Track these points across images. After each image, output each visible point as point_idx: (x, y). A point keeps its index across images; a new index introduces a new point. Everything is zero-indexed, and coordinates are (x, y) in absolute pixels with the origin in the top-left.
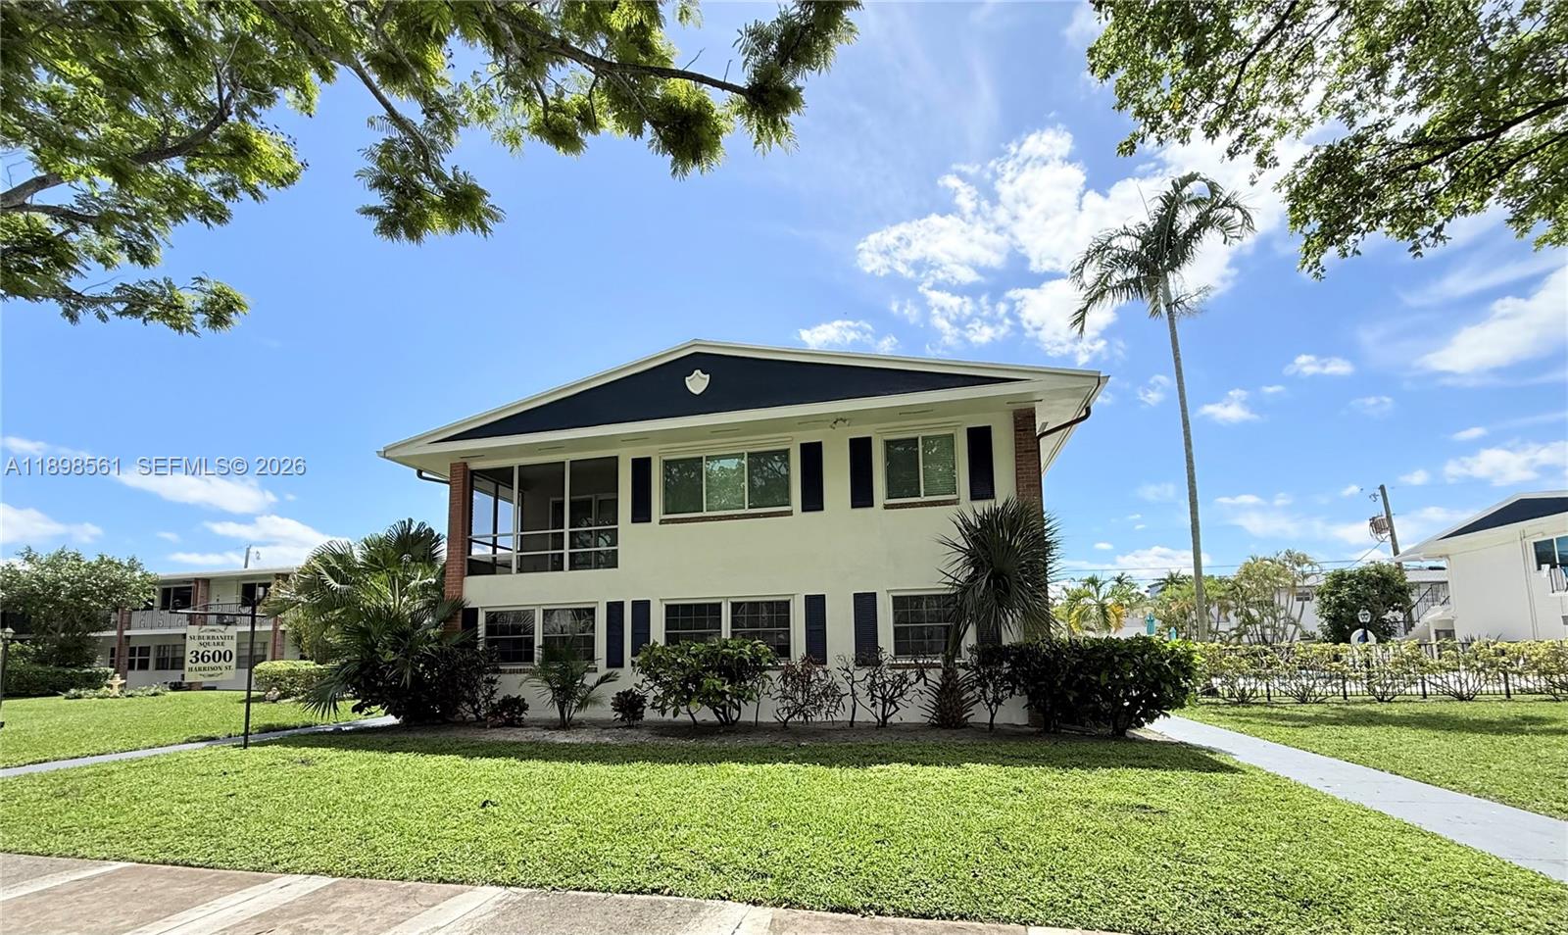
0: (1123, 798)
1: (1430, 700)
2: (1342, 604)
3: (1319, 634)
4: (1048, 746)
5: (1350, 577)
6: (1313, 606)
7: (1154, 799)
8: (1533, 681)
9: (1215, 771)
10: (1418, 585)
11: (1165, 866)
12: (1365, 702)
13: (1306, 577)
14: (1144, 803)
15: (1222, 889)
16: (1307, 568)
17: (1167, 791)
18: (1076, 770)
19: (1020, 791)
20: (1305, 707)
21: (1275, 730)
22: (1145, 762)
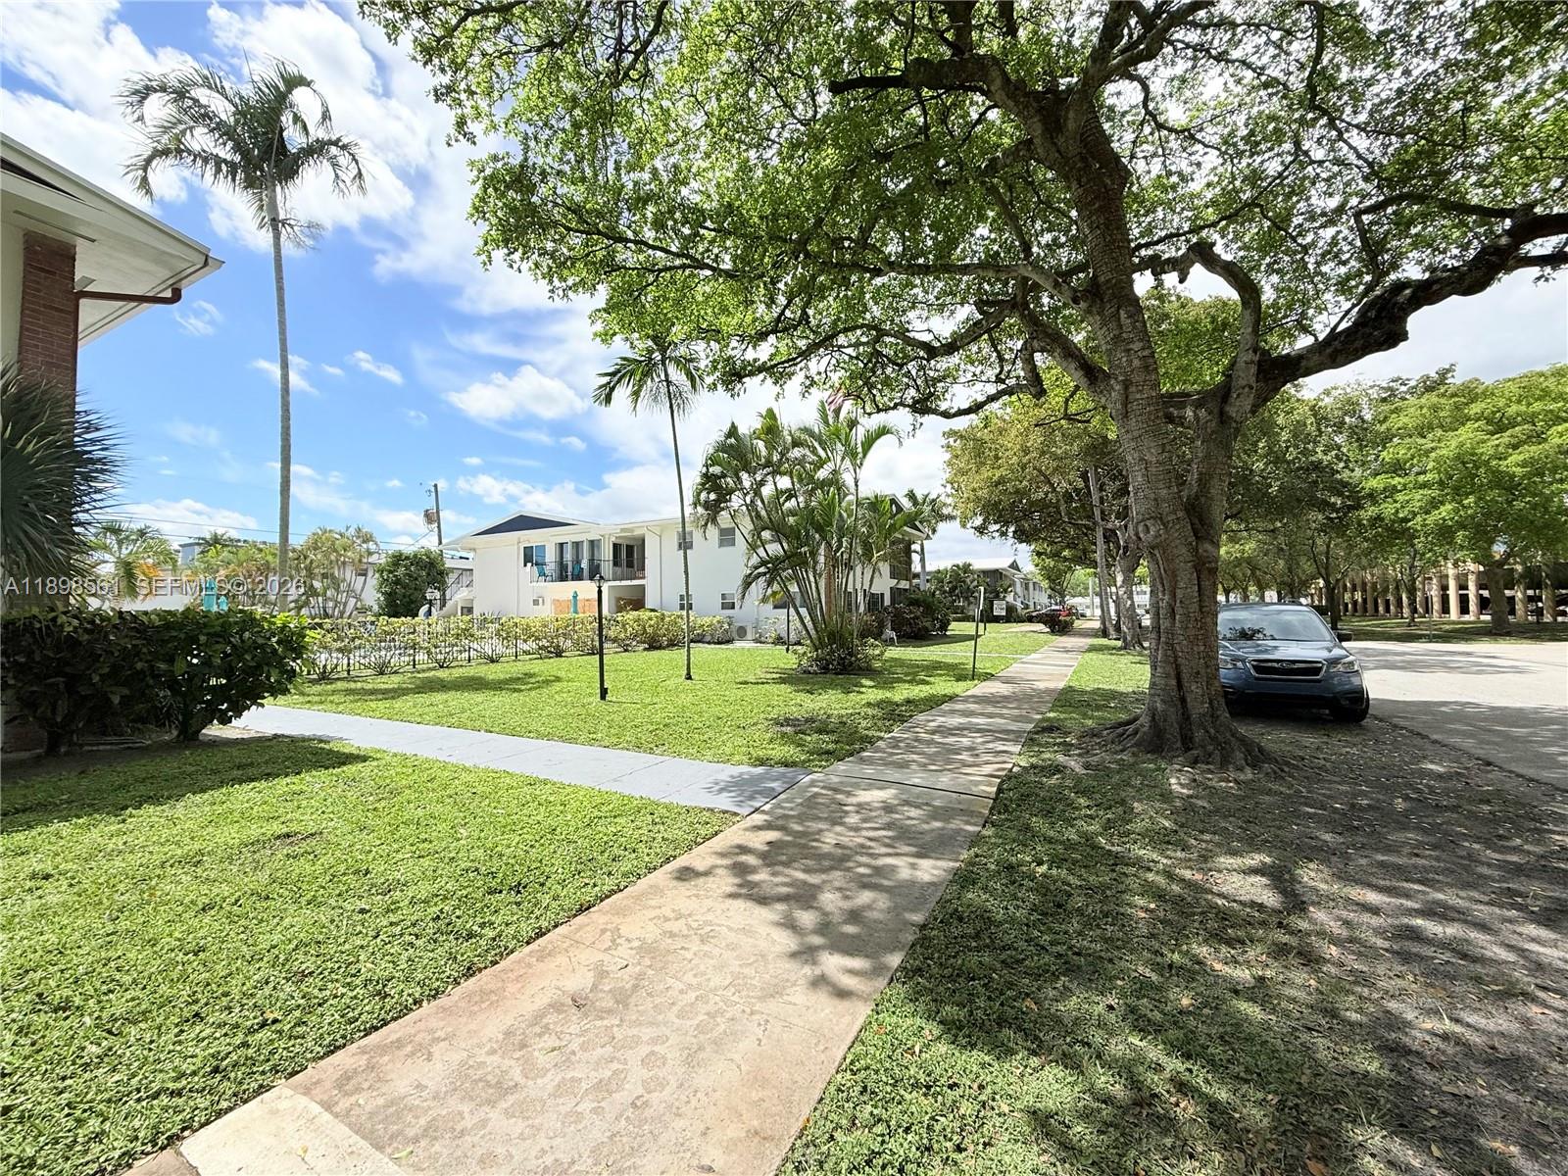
0: (254, 831)
1: (473, 663)
2: (397, 582)
3: (376, 608)
4: (67, 780)
5: (407, 558)
6: (373, 580)
7: (291, 821)
8: (531, 645)
9: (344, 764)
10: (452, 570)
11: (362, 911)
12: (430, 669)
13: (370, 553)
14: (285, 830)
15: (441, 911)
16: (372, 546)
17: (304, 803)
18: (149, 810)
19: (47, 877)
20: (384, 678)
21: (373, 705)
22: (250, 771)
